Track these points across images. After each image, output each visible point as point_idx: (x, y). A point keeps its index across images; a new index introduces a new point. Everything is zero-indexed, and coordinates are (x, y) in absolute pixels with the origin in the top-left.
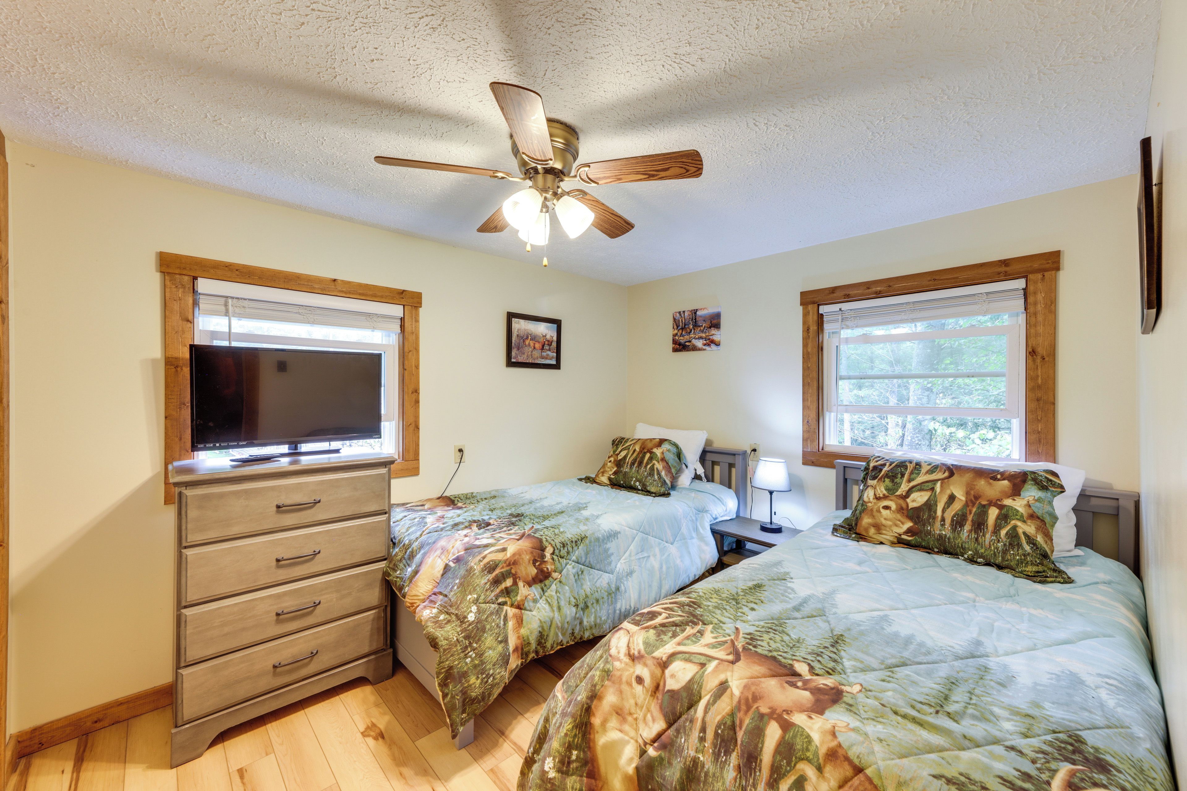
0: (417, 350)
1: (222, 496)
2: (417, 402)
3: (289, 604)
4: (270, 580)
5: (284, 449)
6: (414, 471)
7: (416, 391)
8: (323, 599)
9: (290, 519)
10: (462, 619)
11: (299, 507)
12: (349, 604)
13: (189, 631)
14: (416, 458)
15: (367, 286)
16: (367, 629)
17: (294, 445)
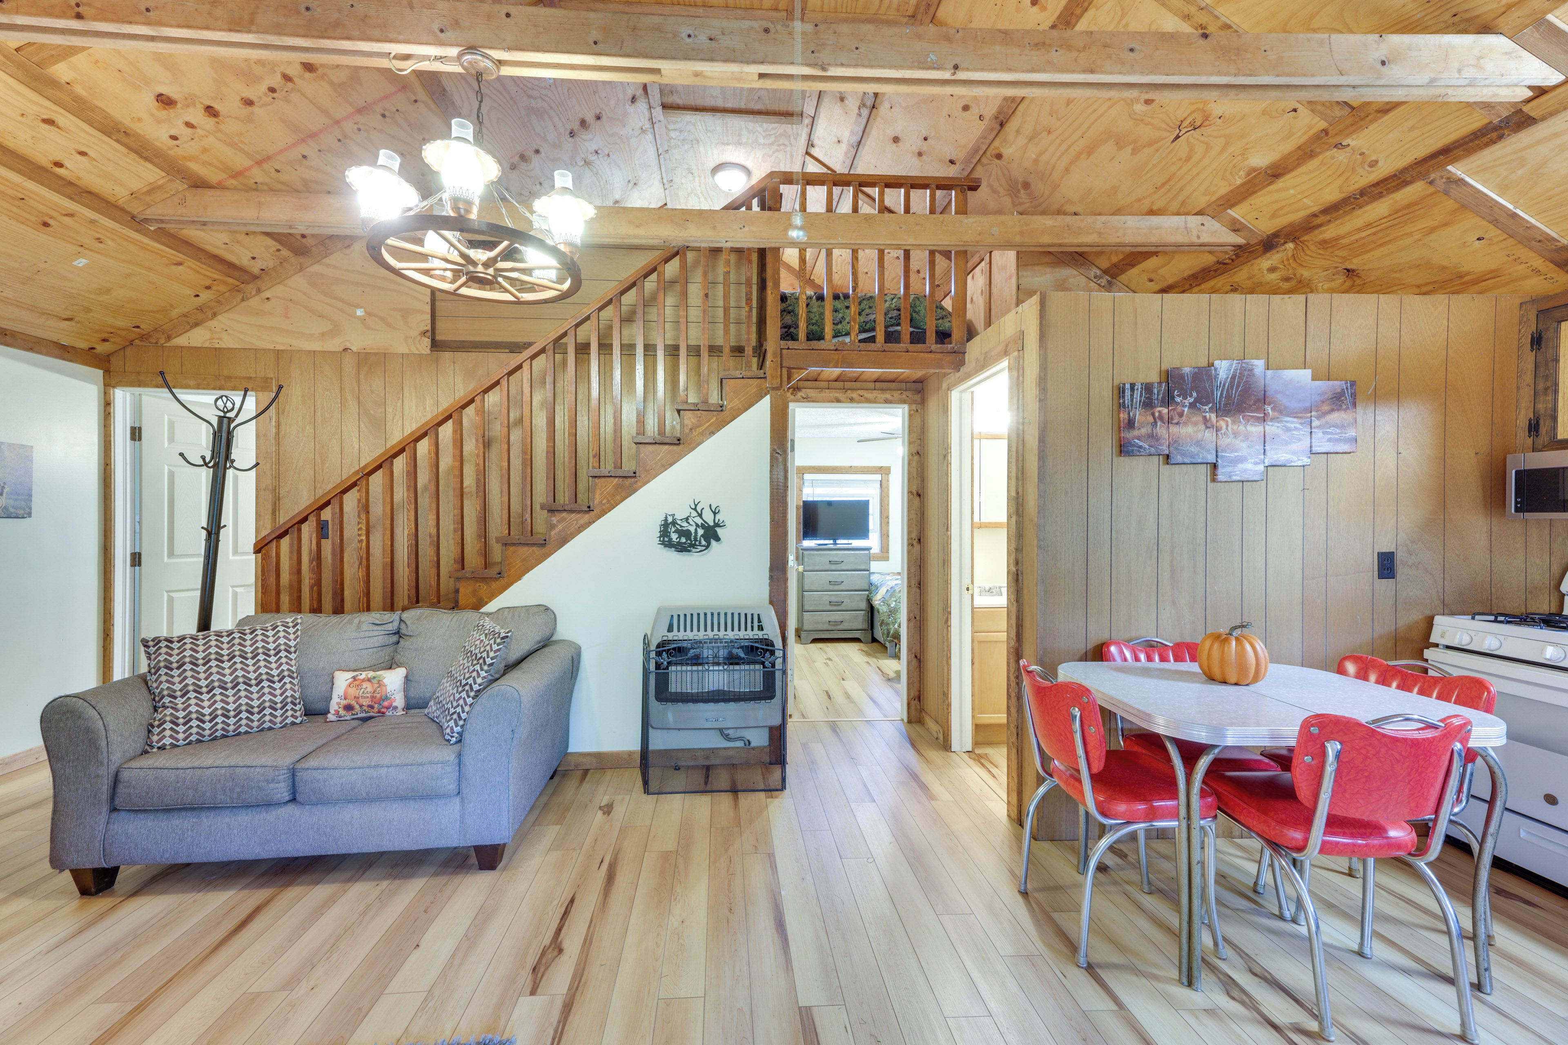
0: (888, 496)
1: (814, 555)
2: (888, 523)
3: (833, 599)
4: (825, 588)
5: (831, 542)
6: (887, 559)
7: (888, 517)
8: (845, 600)
9: (833, 567)
10: (889, 605)
11: (836, 563)
12: (853, 606)
13: (805, 599)
14: (888, 552)
15: (864, 467)
16: (861, 619)
17: (835, 540)
